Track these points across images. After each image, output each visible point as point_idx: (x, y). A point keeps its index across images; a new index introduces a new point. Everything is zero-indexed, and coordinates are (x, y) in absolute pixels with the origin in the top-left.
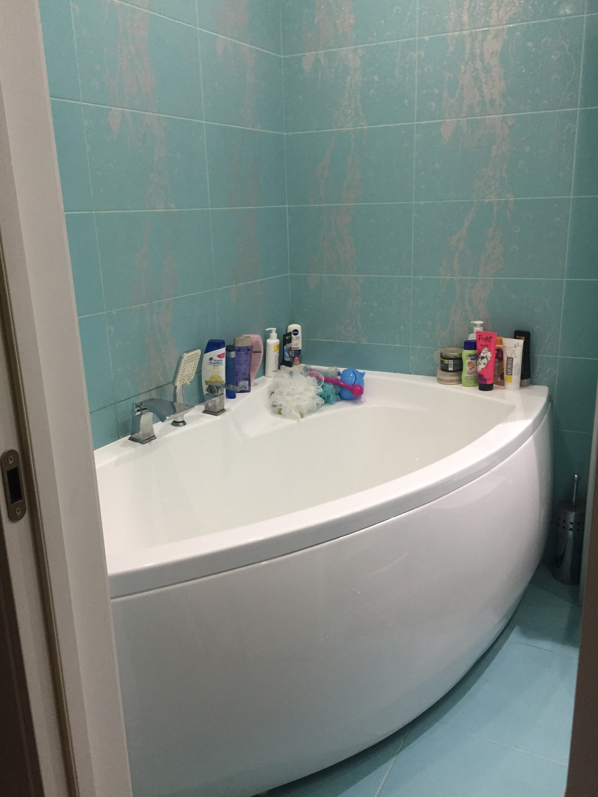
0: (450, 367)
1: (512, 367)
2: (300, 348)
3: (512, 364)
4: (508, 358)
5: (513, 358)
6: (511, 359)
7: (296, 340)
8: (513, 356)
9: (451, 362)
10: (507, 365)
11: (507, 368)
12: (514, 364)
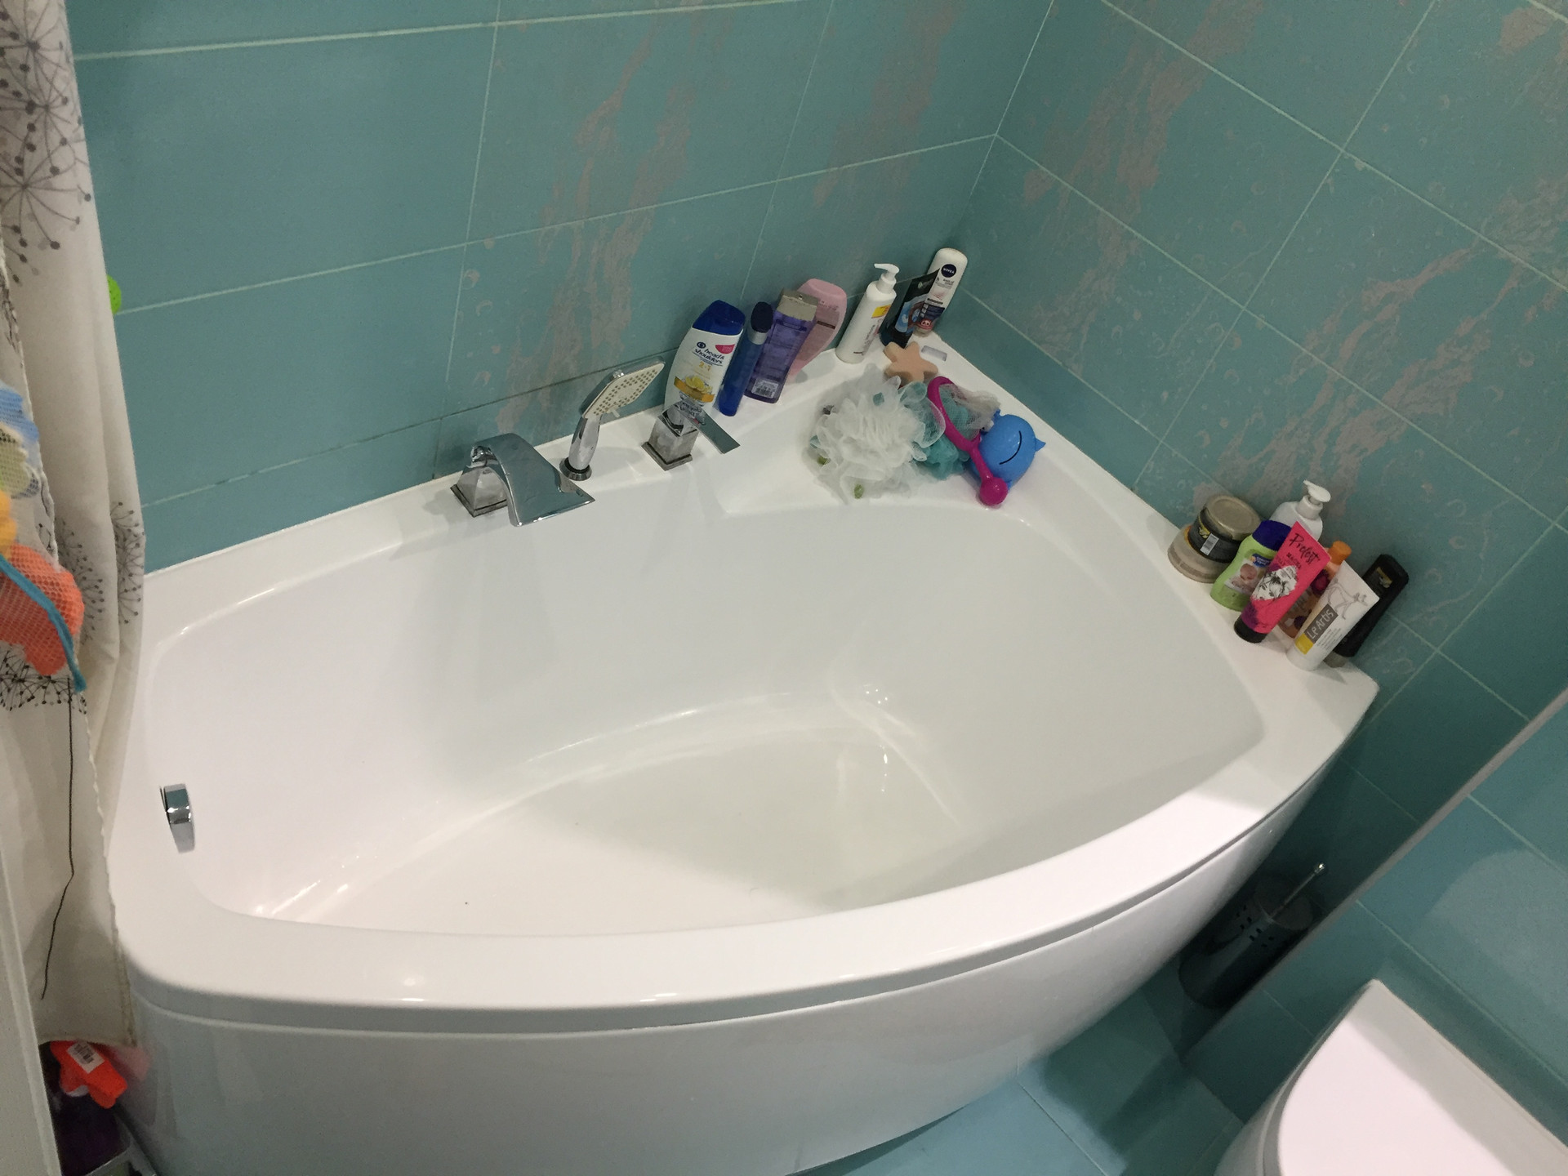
0: (1206, 547)
1: (1324, 630)
2: (945, 305)
3: (1328, 624)
4: (1328, 607)
5: (1336, 615)
6: (1331, 614)
7: (943, 286)
8: (1339, 612)
9: (1214, 540)
10: (1319, 617)
11: (1314, 624)
12: (1332, 626)
